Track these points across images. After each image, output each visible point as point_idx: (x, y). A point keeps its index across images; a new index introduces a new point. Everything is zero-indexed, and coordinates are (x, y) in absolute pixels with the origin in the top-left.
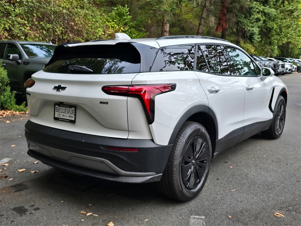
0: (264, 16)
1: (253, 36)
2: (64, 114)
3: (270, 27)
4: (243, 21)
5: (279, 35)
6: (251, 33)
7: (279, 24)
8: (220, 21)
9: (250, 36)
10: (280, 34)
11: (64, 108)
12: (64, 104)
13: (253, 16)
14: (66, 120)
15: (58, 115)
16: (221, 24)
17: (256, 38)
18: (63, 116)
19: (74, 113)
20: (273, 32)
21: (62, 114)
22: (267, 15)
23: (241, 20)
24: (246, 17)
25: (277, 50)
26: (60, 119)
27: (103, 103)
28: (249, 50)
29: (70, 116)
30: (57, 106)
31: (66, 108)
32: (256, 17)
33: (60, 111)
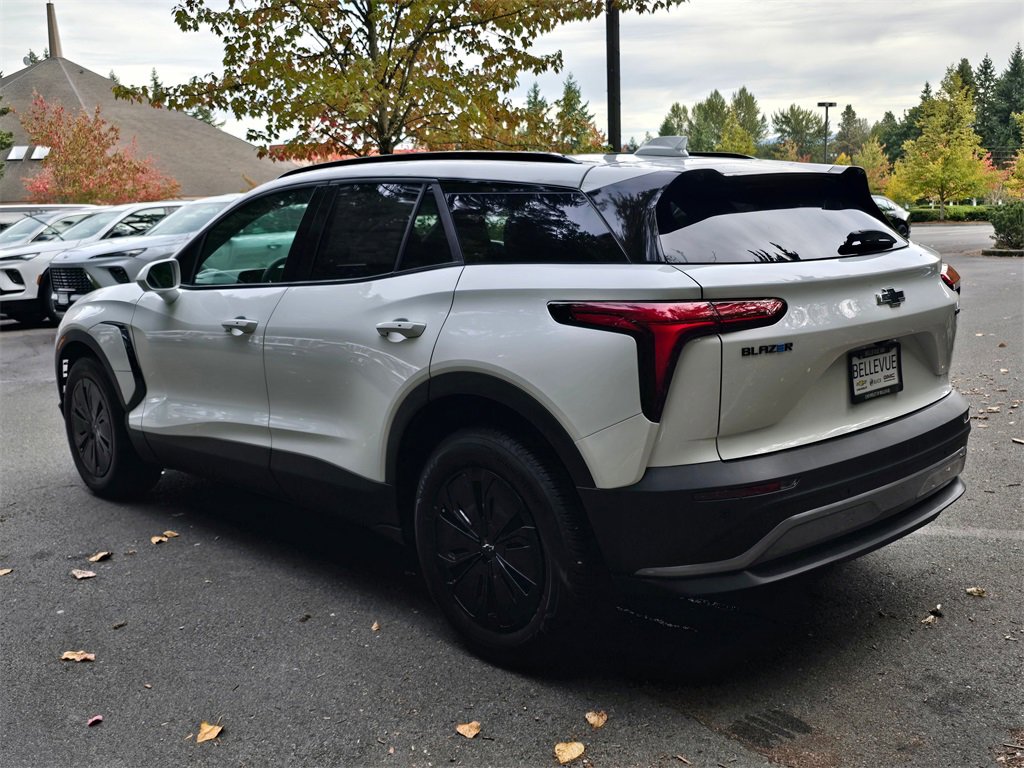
2: (874, 377)
11: (872, 359)
14: (881, 392)
15: (859, 387)
18: (871, 383)
19: (895, 364)
21: (868, 378)
26: (868, 396)
29: (886, 377)
30: (855, 361)
31: (875, 357)
33: (863, 373)
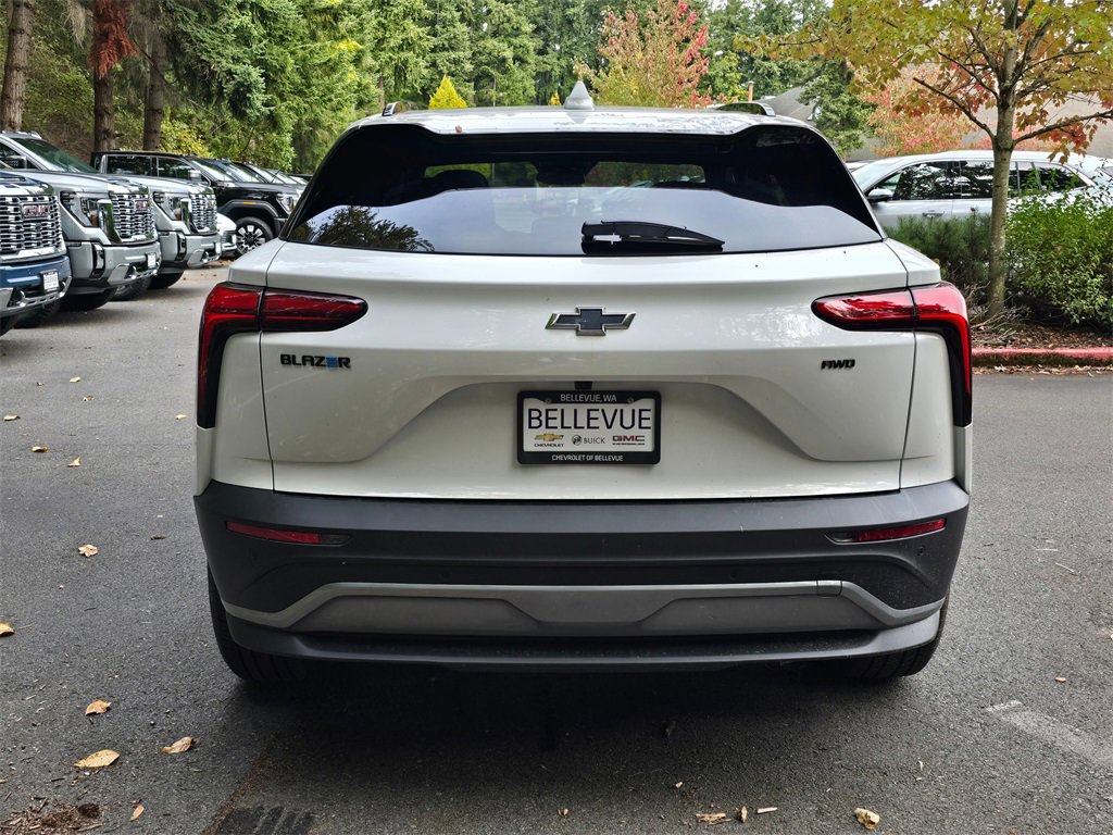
0: (262, 22)
1: (248, 95)
2: (585, 433)
3: (274, 63)
4: (198, 35)
5: (301, 93)
6: (241, 84)
7: (300, 53)
8: (106, 26)
9: (236, 91)
10: (305, 93)
12: (594, 388)
13: (224, 20)
16: (112, 37)
17: (259, 104)
18: (577, 440)
19: (648, 423)
20: (284, 84)
22: (269, 19)
23: (189, 30)
24: (201, 19)
25: (292, 149)
27: (835, 367)
28: (183, 145)
30: (533, 404)
32: (236, 23)
33: (554, 423)
